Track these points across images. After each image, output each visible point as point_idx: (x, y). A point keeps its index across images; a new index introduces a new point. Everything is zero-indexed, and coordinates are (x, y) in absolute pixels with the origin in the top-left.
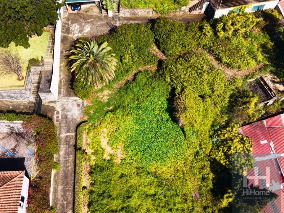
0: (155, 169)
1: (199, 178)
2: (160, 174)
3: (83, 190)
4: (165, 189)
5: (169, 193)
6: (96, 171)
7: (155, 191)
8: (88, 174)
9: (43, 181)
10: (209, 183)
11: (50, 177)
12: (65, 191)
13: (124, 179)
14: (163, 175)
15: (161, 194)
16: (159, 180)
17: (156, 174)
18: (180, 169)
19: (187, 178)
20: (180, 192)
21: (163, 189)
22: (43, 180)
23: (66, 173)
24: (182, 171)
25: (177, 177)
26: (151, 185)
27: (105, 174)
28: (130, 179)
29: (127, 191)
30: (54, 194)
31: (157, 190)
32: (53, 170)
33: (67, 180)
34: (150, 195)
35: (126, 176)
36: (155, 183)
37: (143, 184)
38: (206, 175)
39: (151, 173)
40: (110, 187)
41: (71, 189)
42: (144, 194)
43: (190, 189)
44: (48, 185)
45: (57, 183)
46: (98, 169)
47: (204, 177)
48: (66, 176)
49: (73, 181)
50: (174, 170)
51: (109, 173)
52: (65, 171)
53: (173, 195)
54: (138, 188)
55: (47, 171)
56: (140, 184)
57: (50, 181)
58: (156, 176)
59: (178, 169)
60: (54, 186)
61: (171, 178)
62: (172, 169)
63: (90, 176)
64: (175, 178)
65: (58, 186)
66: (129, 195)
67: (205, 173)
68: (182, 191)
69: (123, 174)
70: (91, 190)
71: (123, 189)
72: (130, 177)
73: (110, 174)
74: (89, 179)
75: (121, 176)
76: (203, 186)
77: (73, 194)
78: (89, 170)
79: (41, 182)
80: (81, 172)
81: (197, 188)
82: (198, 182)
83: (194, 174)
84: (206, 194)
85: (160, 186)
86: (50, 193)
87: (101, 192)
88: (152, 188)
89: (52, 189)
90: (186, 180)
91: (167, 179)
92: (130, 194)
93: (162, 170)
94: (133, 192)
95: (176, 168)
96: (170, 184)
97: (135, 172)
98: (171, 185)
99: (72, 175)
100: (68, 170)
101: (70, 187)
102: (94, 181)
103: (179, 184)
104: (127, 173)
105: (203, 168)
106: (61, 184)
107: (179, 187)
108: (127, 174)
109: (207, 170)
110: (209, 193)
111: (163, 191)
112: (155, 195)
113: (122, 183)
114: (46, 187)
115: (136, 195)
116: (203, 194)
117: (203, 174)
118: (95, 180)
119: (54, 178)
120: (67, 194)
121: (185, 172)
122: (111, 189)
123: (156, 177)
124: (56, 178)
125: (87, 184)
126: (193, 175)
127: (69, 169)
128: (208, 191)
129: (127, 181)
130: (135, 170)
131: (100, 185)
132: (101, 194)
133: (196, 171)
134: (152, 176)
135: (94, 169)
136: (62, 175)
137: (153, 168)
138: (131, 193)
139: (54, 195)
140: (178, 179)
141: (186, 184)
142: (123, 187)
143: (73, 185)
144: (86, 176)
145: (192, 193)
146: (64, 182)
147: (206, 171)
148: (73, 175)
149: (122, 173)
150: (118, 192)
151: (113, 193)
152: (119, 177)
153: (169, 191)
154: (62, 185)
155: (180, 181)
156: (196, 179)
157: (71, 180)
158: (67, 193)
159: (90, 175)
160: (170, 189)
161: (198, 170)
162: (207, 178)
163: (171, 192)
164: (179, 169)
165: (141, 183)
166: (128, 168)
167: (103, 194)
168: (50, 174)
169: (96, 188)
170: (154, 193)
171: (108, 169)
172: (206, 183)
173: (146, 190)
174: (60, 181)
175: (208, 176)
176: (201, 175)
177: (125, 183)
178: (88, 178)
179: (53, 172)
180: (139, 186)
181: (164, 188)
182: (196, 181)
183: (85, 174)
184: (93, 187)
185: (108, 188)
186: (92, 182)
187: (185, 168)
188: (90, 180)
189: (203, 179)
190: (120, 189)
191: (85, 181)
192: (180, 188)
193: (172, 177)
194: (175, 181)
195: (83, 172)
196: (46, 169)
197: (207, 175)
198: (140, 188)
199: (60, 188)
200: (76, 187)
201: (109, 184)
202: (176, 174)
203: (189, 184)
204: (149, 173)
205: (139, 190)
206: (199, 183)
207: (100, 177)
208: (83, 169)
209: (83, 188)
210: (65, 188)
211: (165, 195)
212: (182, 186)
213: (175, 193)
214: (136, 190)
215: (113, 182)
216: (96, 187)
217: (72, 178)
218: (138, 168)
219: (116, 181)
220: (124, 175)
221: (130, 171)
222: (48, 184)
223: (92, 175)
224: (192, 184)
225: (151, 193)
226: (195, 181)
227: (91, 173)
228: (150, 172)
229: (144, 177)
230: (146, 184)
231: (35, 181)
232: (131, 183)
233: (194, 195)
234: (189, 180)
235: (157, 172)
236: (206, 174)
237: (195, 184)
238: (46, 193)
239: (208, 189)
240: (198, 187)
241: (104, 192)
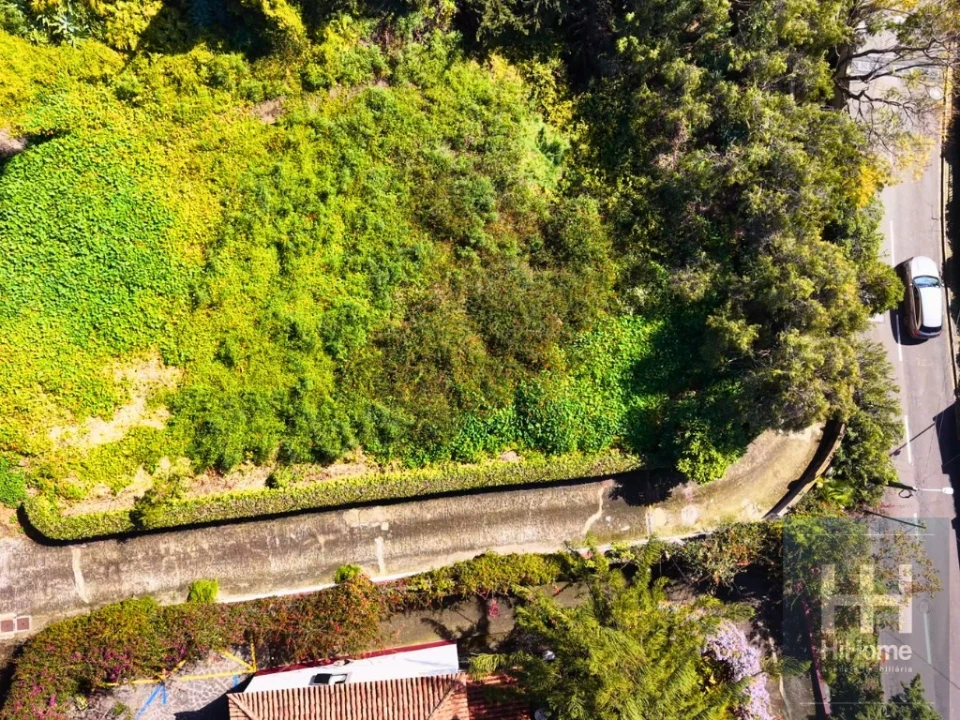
0: (192, 244)
1: (213, 96)
2: (210, 229)
3: (277, 487)
4: (258, 212)
5: (272, 200)
6: (213, 449)
7: (268, 246)
8: (222, 476)
9: (258, 624)
10: (226, 64)
11: (241, 606)
12: (287, 547)
13: (235, 349)
14: (210, 217)
15: (276, 227)
16: (230, 230)
17: (211, 243)
18: (187, 160)
19: (216, 137)
20: (262, 164)
21: (260, 219)
22: (254, 625)
23: (224, 553)
24: (191, 151)
25: (212, 170)
26: (247, 260)
27: (223, 417)
28: (234, 329)
29: (273, 338)
30: (296, 582)
31: (265, 240)
32: (220, 602)
33: (248, 546)
34: (281, 264)
35: (223, 343)
36: (241, 246)
37: (245, 287)
38: (201, 73)
39: (207, 259)
40: (264, 396)
41: (275, 525)
42: (278, 282)
43: (253, 132)
44: (271, 605)
45: (260, 578)
46: (206, 441)
47: (206, 78)
48: (237, 553)
49: (251, 525)
50: (192, 179)
51: (217, 401)
52: (220, 558)
53: (276, 187)
54: (260, 303)
55: (223, 619)
56: (246, 296)
57: (258, 603)
58: (218, 241)
59: (185, 166)
60: (270, 585)
61: (219, 190)
62: (187, 186)
63: (232, 470)
64: (218, 179)
65: (269, 574)
66: (285, 332)
67: (195, 74)
68: (259, 156)
69: (218, 356)
70: (278, 459)
71: (266, 353)
72: (227, 332)
73: (220, 400)
74: (240, 470)
75: (223, 362)
76: (237, 85)
77: (294, 519)
78: (209, 475)
79: (262, 630)
80: (218, 500)
81: (246, 106)
82: (226, 102)
83: (200, 112)
84: (265, 78)
85: (250, 227)
86: (294, 596)
87: (282, 426)
88: (259, 255)
89: (282, 592)
90: (221, 141)
91: (223, 204)
92: (282, 327)
93: (195, 220)
94: (275, 315)
95: (185, 172)
96: (241, 196)
97: (209, 316)
98: (243, 193)
99: (229, 531)
100: (214, 548)
101: (272, 531)
102: (248, 454)
103: (237, 167)
104: (214, 343)
105: (178, 81)
106: (262, 564)
107: (248, 166)
108: (218, 343)
109: (178, 62)
110: (259, 67)
111: (267, 219)
112: (279, 246)
113: (248, 357)
114: (277, 611)
115: (284, 310)
116: (264, 88)
117: (200, 83)
118: (246, 450)
119: (246, 591)
120: (293, 537)
121: (195, 142)
122: (269, 393)
123: (220, 242)
124: (242, 585)
125: (258, 477)
126: (204, 117)
127: (211, 548)
128: (253, 70)
129: (242, 340)
130: (200, 314)
131: (258, 430)
132: (287, 423)
133: (187, 106)
134: (219, 254)
135: (205, 458)
136: (230, 568)
137: (189, 252)
138: (279, 323)
139: (300, 580)
140: (220, 167)
141: (236, 142)
142: (260, 351)
143: (262, 524)
144: (230, 483)
145: (264, 124)
146: (255, 556)
147: (186, 71)
148: (228, 528)
149: (215, 359)
150: (277, 368)
151: (285, 385)
152: (227, 370)
153: (263, 199)
154: (264, 560)
155: (228, 163)
156: (218, 108)
157: (249, 532)
158: (291, 539)
159: (227, 470)
160: (257, 195)
161: (187, 98)
162: (210, 69)
163: (266, 193)
164: (186, 163)
165: (244, 291)
166: (194, 337)
167: (288, 417)
168: (232, 607)
169: (269, 441)
170: (274, 250)
171: (204, 409)
172: (227, 74)
173: (264, 274)
174: (254, 568)
175: (204, 64)
176: (203, 90)
177: (247, 348)
178: (236, 475)
179: (222, 597)
180: (253, 298)
181: (255, 215)
182: (225, 107)
183: (226, 486)
184: (267, 452)
185: (267, 402)
186: (252, 460)
187: (181, 142)
188: (243, 467)
189: (214, 82)
190: (267, 363)
191: (247, 484)
192: (250, 163)
193: (215, 188)
194: (230, 180)
195: (218, 495)
196: (218, 623)
197: (199, 67)
198: (259, 295)
199: (275, 565)
200: (270, 510)
201: (254, 401)
202: (202, 173)
203: (236, 132)
204: (209, 266)
205: (269, 297)
206: (227, 96)
207: (233, 432)
208: (209, 497)
209: (271, 486)
210: (274, 548)
211: (278, 213)
212: (245, 156)
213: (268, 180)
214: (267, 308)
215: (249, 388)
216: (266, 443)
217: (239, 530)
218: (195, 303)
219: (242, 378)
220: (223, 352)
221: (205, 331)
222: (267, 606)
223: (227, 460)
224: (236, 121)
225: (276, 258)
226: (223, 111)
227: (221, 467)
228: (204, 263)
229: (223, 284)
230: (246, 276)
231: (258, 658)
232: (245, 327)
233: (271, 120)
234: (221, 131)
235: (203, 238)
236: (197, 72)
237: (234, 111)
238: (297, 607)
239: (246, 70)
240: (241, 103)
241: (281, 414)
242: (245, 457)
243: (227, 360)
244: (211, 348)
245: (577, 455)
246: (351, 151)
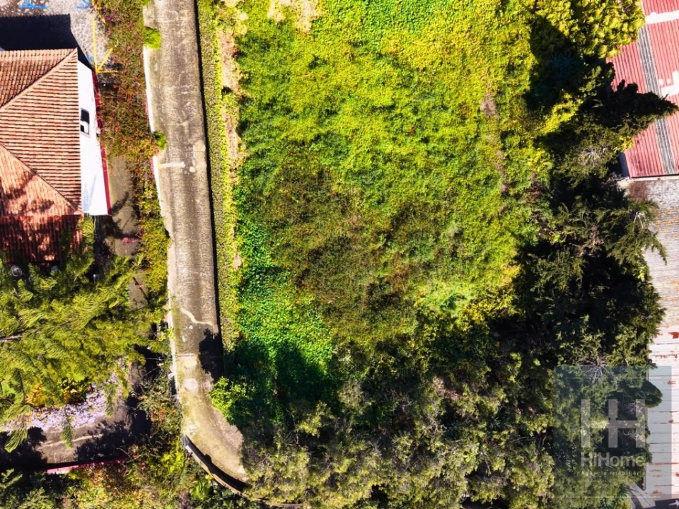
0: (397, 46)
1: (501, 67)
2: (407, 59)
3: (222, 94)
4: (416, 93)
5: (425, 104)
6: (251, 50)
7: (393, 99)
8: (233, 56)
9: (126, 74)
10: (523, 77)
11: (140, 64)
12: (181, 99)
13: (322, 71)
14: (415, 59)
15: (406, 106)
16: (404, 73)
17: (397, 59)
18: (457, 46)
19: (471, 67)
20: (451, 99)
21: (411, 94)
22: (125, 71)
23: (178, 55)
24: (463, 49)
25: (448, 64)
26: (384, 84)
27: (273, 59)
28: (335, 71)
29: (328, 99)
30: (156, 105)
31: (397, 97)
32: (144, 48)
33: (183, 72)
34: (380, 108)
35: (325, 62)
36: (393, 80)
37: (365, 81)
38: (517, 60)
39: (385, 55)
40: (287, 89)
41: (196, 92)
42: (367, 105)
43: (474, 94)
44: (139, 84)
45: (161, 79)
46: (256, 46)
47: (513, 63)
48: (179, 64)
49: (198, 75)
50: (443, 49)
51: (284, 56)
52: (175, 51)
53: (433, 107)
54: (353, 91)
55: (131, 49)
56: (358, 81)
57: (142, 75)
58: (398, 64)
59: (452, 44)
60: (155, 86)
61: (434, 67)
62: (438, 45)
63: (237, 64)
64: (442, 67)
65: (163, 86)
66: (332, 107)
67: (517, 55)
68: (457, 98)
69: (317, 58)
70: (243, 96)
71: (318, 93)
72: (334, 66)
73: (285, 58)
74: (236, 69)
75: (313, 62)
76: (508, 85)
77: (201, 105)
78: (234, 47)
79: (121, 76)
80: (215, 52)
81: (493, 90)
82: (496, 76)
83: (490, 57)
84: (512, 104)
85: (406, 87)
86: (146, 101)
87: (266, 101)
88: (387, 92)
89: (149, 93)
90: (469, 70)
91: (424, 69)
92: (335, 105)
93: (414, 49)
94: (343, 101)
95: (448, 43)
96: (429, 82)
97: (346, 54)
98: (431, 84)
99: (194, 59)
100: (183, 48)
101: (193, 89)
102: (247, 75)
103: (450, 81)
104: (326, 56)
105: (512, 43)
106: (170, 81)
107: (450, 89)
108: (326, 59)
109: (523, 47)
110: (519, 101)
111: (412, 99)
112: (393, 107)
113: (315, 80)
114: (134, 88)
115: (347, 107)
116: (505, 104)
117: (510, 58)
118: (250, 73)
119: (152, 68)
120: (188, 104)
121: (469, 52)
122: (289, 93)
123: (396, 66)
124: (156, 66)
125: (232, 82)
126: (486, 60)
127: (183, 46)
128: (517, 97)
129: (327, 76)
130: (347, 49)
131: (263, 83)
132: (267, 104)
133: (494, 48)
134: (389, 64)
135: (246, 45)
136: (168, 58)
137: (392, 43)
138: (337, 103)
139: (158, 107)
140: (451, 69)
141: (467, 82)
142: (319, 88)
143: (198, 83)
144: (227, 62)
145: (480, 102)
146: (176, 76)
147: (519, 49)
148: (196, 59)
149: (315, 56)
150: (307, 99)
151: (295, 104)
152: (307, 65)
153: (425, 97)
154: (172, 83)
155: (453, 75)
156: (492, 70)
157: (192, 73)
158: (187, 102)
159: (237, 60)
160: (428, 94)
161: (500, 48)
162: (519, 66)
163: (429, 100)
164: (454, 45)
165: (362, 80)
166: (331, 42)
167: (272, 105)
168: (139, 56)
169: (255, 91)
170: (390, 103)
171: (279, 46)
172: (515, 78)
173: (373, 95)
174: (168, 75)
175: (522, 62)
176: (505, 61)
177: (322, 79)
178: (233, 67)
179: (147, 51)
180: (357, 86)
181: (414, 91)
182: (493, 75)
183: (226, 59)
184: (247, 88)
185: (283, 91)
186: (243, 78)
187: (470, 43)
188: (238, 71)
189: (511, 69)
190: (310, 93)
191: (226, 74)
192: (452, 91)
193: (435, 65)
194: (441, 75)
195: (219, 52)
196: (127, 45)
197: (521, 58)
198: (359, 90)
199: (169, 90)
200: (206, 88)
201: (283, 82)
202: (447, 56)
203: (475, 82)
204: (380, 56)
205: (357, 97)
206: (500, 78)
207: (262, 65)
208: (219, 46)
209: (223, 91)
210: (181, 90)
211: (415, 108)
212: (457, 87)
213: (439, 103)
214: (349, 95)
215: (293, 79)
216: (254, 88)
217: (194, 66)
218: (355, 45)
219: (301, 75)
220: (318, 62)
221: (335, 51)
222: (140, 82)
223: (242, 60)
224: (483, 82)
225: (384, 104)
226: (490, 73)
227: (238, 55)
228: (383, 53)
229: (368, 65)
230: (373, 82)
231: (105, 75)
232: (336, 79)
233: (482, 107)
234: (476, 71)
235: (400, 53)
236: (518, 56)
237: (490, 81)
238: (136, 102)
239: (518, 92)
240: (495, 87)
241: (274, 100)
242: (245, 73)
243: (313, 65)
244: (323, 54)
245: (237, 308)
246: (457, 162)
